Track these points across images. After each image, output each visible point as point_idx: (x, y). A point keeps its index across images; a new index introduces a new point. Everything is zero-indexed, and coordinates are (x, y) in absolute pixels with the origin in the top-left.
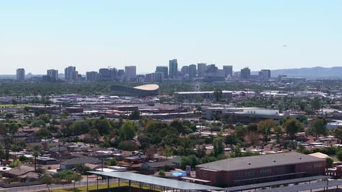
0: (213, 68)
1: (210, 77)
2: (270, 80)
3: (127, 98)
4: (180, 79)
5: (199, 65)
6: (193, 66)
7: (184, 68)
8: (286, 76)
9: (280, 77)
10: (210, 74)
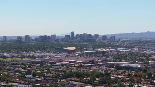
0: (90, 35)
1: (89, 40)
2: (116, 41)
3: (63, 53)
4: (76, 40)
5: (84, 34)
6: (81, 35)
7: (77, 35)
8: (122, 39)
9: (119, 40)
10: (89, 38)
